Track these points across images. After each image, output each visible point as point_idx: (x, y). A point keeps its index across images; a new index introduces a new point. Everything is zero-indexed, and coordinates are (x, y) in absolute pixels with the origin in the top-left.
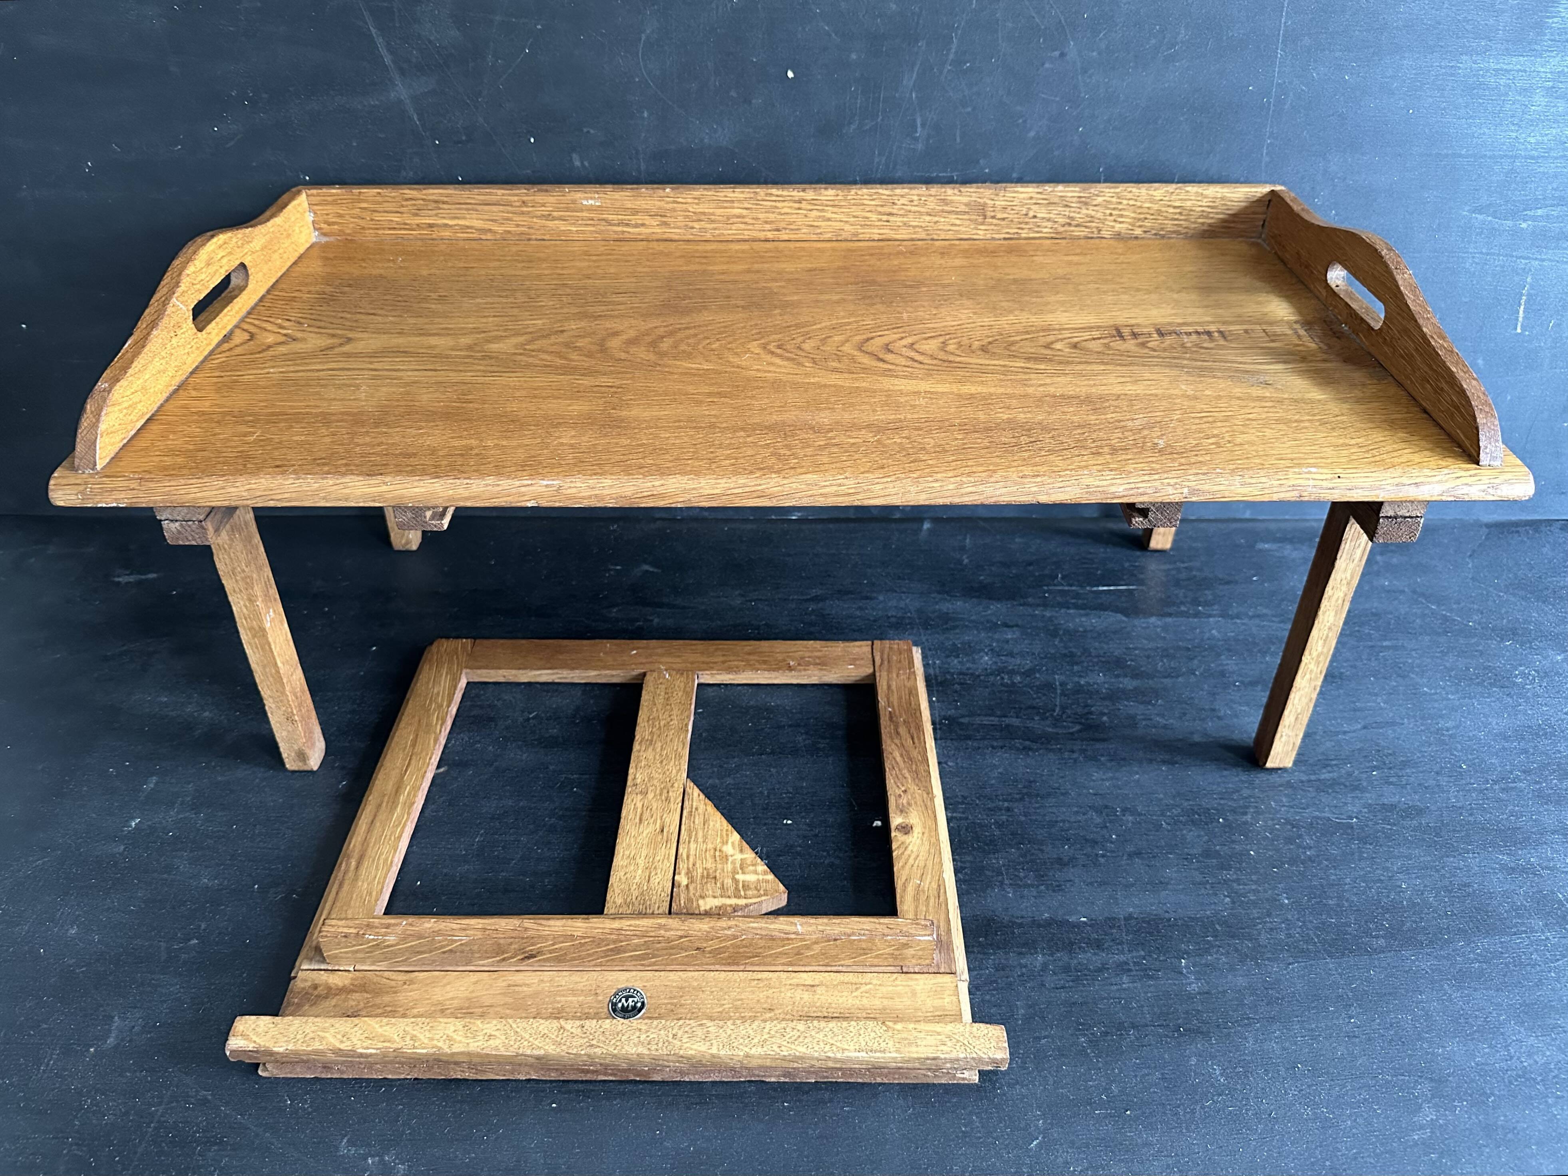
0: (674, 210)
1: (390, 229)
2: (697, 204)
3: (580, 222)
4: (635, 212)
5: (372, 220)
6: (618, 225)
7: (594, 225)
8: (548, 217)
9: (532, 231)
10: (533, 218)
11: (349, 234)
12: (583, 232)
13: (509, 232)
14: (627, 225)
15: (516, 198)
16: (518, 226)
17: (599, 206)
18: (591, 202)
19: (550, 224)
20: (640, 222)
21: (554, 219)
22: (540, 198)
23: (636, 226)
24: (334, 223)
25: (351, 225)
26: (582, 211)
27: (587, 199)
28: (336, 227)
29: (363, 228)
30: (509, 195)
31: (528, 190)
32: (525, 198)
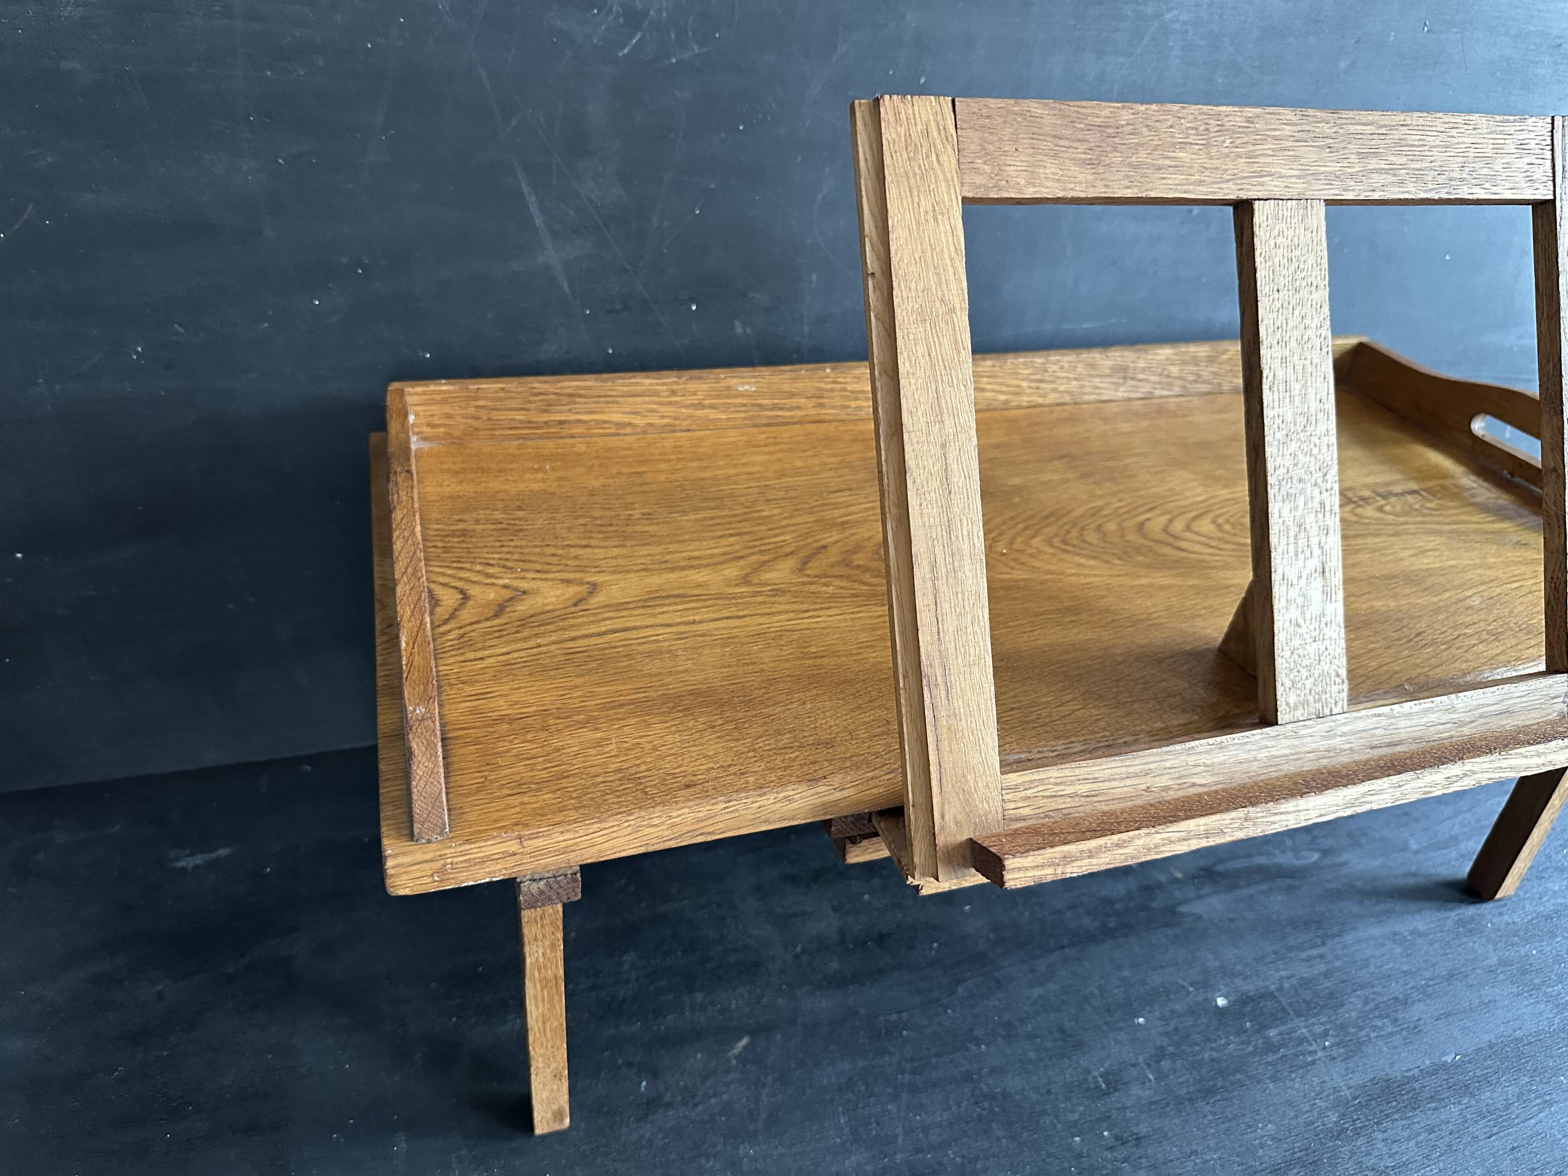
0: (831, 390)
1: (510, 428)
2: (857, 383)
3: (732, 409)
4: (792, 395)
5: (489, 419)
6: (772, 409)
7: (746, 412)
8: (700, 406)
9: (677, 422)
10: (681, 407)
11: (457, 438)
12: (735, 419)
13: (651, 425)
14: (781, 409)
15: (665, 388)
16: (662, 417)
17: (754, 391)
18: (747, 387)
19: (700, 413)
20: (795, 405)
21: (704, 407)
22: (693, 386)
23: (791, 409)
24: (439, 426)
25: (462, 427)
26: (735, 397)
27: (743, 384)
28: (441, 430)
29: (477, 429)
30: (657, 384)
31: (679, 378)
32: (675, 387)
